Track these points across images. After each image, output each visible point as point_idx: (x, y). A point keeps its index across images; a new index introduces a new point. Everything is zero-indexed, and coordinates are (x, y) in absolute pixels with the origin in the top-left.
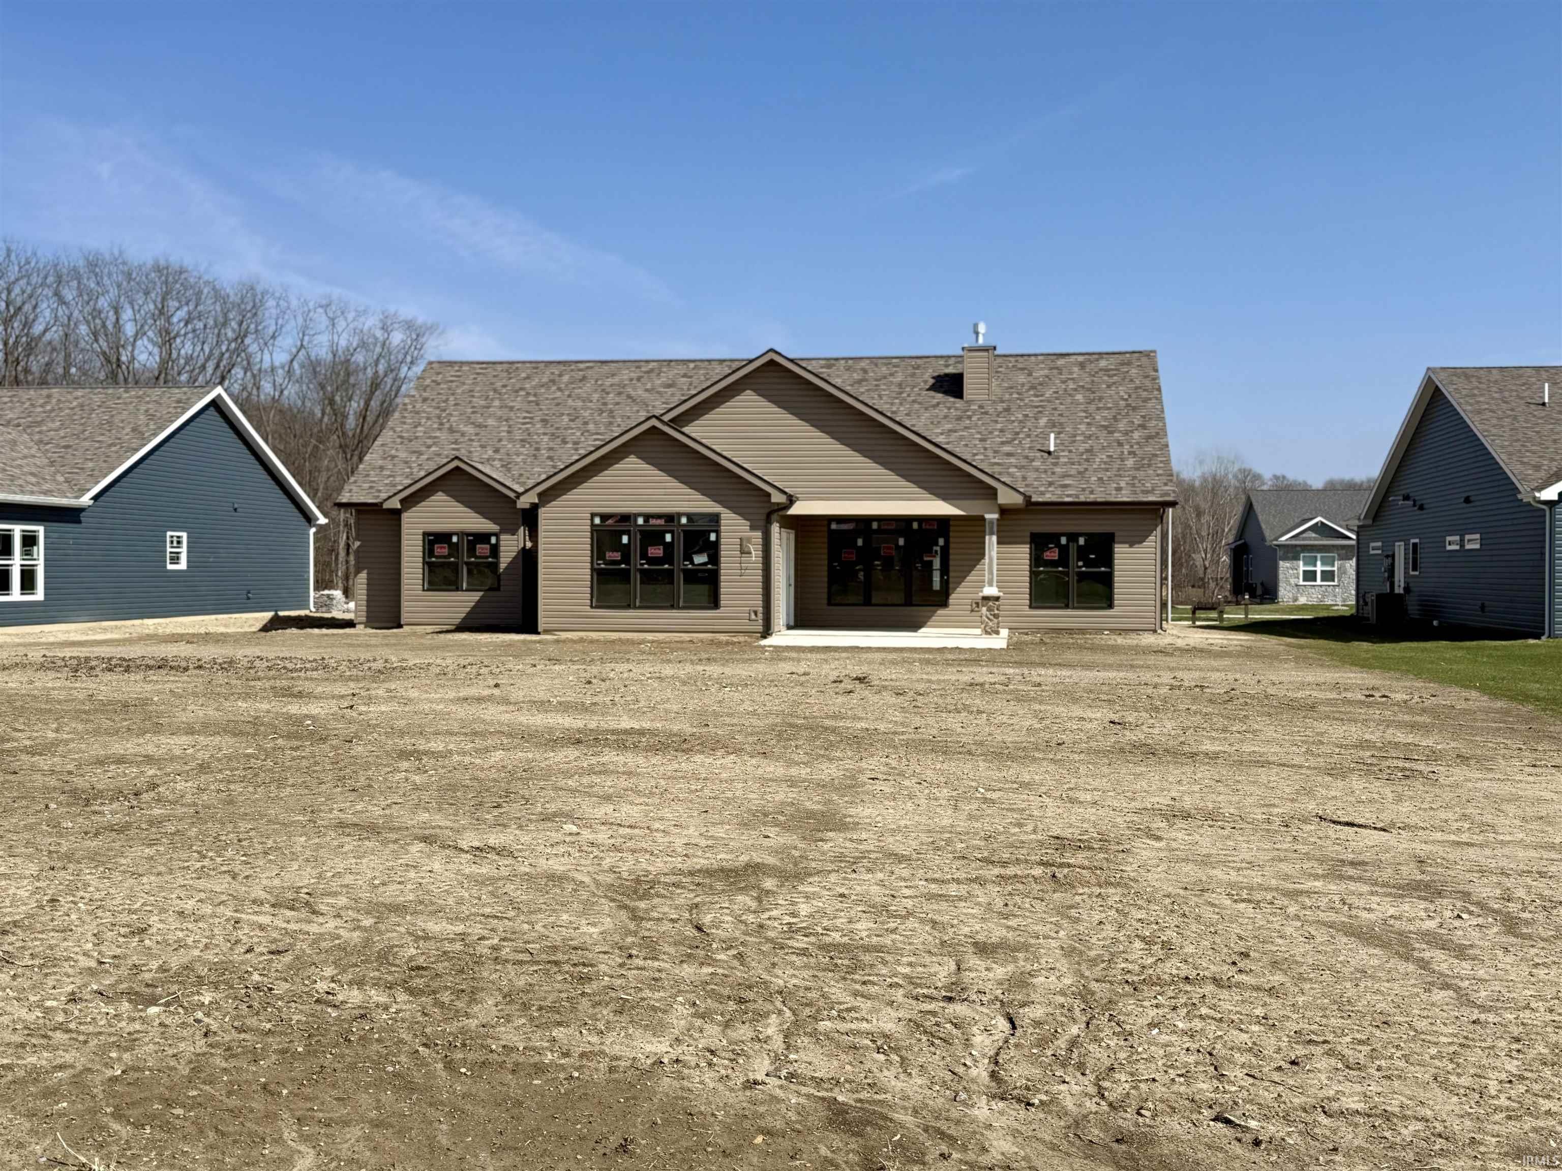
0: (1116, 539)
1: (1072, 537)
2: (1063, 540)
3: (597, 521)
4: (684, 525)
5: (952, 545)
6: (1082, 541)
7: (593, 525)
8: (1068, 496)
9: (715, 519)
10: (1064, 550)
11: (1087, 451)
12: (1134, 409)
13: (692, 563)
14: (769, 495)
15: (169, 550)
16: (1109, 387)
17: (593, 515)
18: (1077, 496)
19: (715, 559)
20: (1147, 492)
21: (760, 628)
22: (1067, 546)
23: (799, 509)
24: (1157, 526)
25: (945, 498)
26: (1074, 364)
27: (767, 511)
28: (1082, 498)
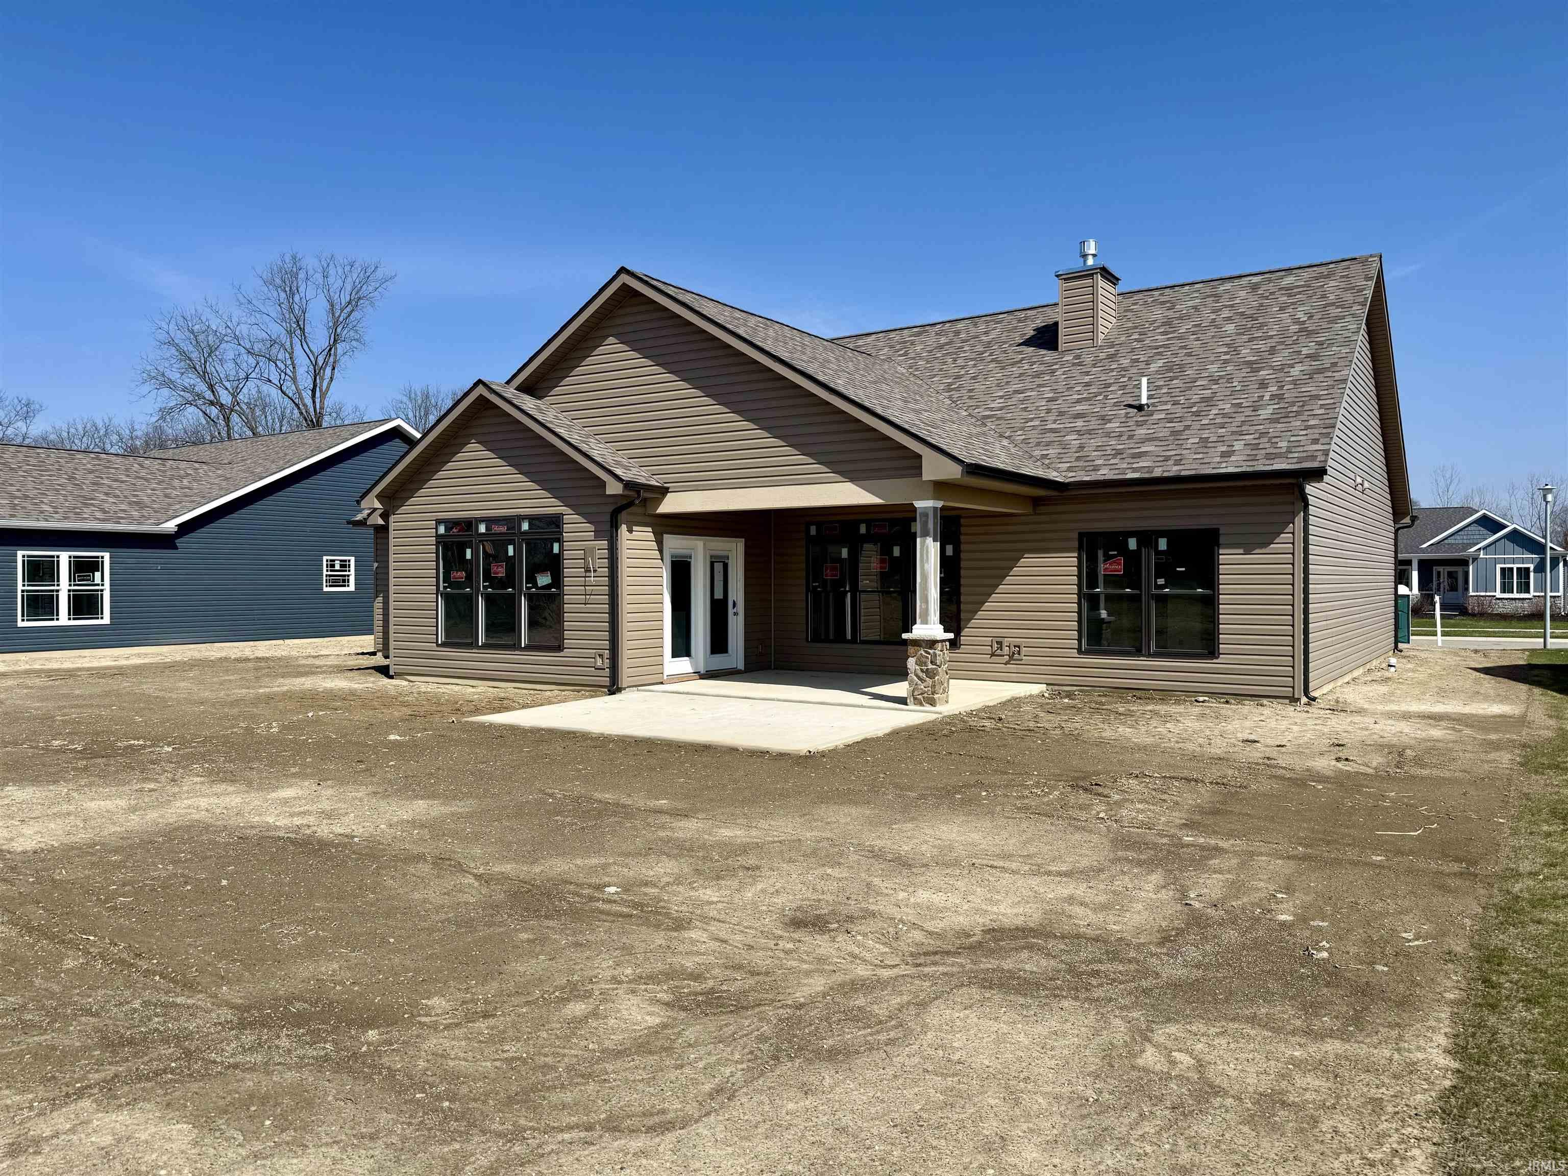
0: (1222, 540)
1: (1147, 538)
2: (1132, 544)
3: (442, 530)
4: (525, 533)
5: (963, 555)
6: (1163, 544)
7: (438, 536)
8: (1135, 470)
9: (555, 521)
10: (1133, 560)
11: (1204, 400)
12: (1310, 333)
13: (535, 585)
14: (603, 484)
15: (325, 573)
16: (1282, 309)
17: (439, 522)
18: (1150, 469)
19: (557, 581)
20: (1270, 457)
21: (606, 681)
22: (1137, 552)
23: (671, 505)
24: (1294, 515)
25: (852, 476)
26: (1243, 287)
27: (611, 508)
28: (1157, 473)
